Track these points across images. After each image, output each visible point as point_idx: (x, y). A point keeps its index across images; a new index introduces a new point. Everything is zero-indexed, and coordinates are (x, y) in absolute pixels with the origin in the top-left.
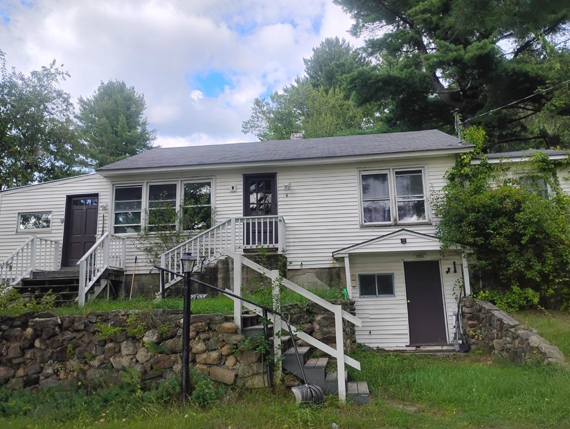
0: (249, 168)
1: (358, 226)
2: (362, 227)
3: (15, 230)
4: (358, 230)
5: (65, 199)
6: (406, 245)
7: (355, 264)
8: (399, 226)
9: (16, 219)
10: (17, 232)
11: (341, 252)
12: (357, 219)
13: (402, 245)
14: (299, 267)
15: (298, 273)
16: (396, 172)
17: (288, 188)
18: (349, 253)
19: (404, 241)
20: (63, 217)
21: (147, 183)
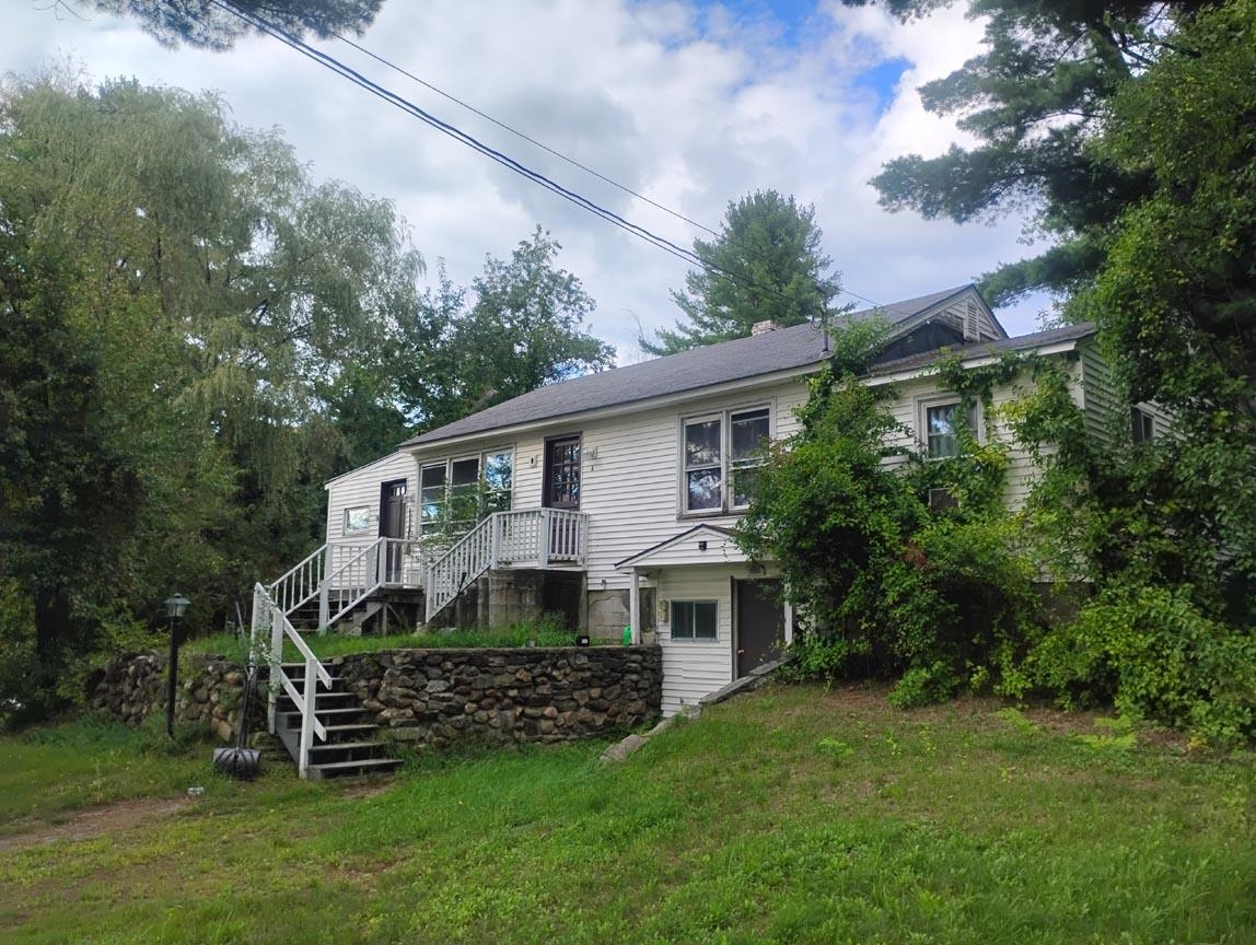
0: (551, 427)
1: (674, 518)
2: (681, 518)
3: (341, 531)
4: (675, 525)
5: (379, 488)
6: (707, 552)
7: (671, 582)
8: (731, 515)
9: (342, 517)
10: (344, 534)
11: (624, 565)
12: (674, 505)
13: (700, 553)
14: (601, 588)
15: (603, 596)
16: (733, 416)
17: (594, 456)
18: (635, 567)
19: (703, 546)
20: (378, 513)
21: (451, 459)
